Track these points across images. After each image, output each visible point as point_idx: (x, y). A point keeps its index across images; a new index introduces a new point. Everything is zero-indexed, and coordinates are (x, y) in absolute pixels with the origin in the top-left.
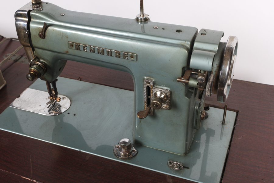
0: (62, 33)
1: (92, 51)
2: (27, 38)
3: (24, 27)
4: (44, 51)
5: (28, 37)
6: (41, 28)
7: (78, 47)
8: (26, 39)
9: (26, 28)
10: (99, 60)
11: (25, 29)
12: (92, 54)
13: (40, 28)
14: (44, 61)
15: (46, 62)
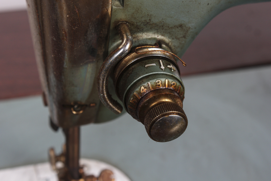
14: (160, 37)
15: (166, 39)
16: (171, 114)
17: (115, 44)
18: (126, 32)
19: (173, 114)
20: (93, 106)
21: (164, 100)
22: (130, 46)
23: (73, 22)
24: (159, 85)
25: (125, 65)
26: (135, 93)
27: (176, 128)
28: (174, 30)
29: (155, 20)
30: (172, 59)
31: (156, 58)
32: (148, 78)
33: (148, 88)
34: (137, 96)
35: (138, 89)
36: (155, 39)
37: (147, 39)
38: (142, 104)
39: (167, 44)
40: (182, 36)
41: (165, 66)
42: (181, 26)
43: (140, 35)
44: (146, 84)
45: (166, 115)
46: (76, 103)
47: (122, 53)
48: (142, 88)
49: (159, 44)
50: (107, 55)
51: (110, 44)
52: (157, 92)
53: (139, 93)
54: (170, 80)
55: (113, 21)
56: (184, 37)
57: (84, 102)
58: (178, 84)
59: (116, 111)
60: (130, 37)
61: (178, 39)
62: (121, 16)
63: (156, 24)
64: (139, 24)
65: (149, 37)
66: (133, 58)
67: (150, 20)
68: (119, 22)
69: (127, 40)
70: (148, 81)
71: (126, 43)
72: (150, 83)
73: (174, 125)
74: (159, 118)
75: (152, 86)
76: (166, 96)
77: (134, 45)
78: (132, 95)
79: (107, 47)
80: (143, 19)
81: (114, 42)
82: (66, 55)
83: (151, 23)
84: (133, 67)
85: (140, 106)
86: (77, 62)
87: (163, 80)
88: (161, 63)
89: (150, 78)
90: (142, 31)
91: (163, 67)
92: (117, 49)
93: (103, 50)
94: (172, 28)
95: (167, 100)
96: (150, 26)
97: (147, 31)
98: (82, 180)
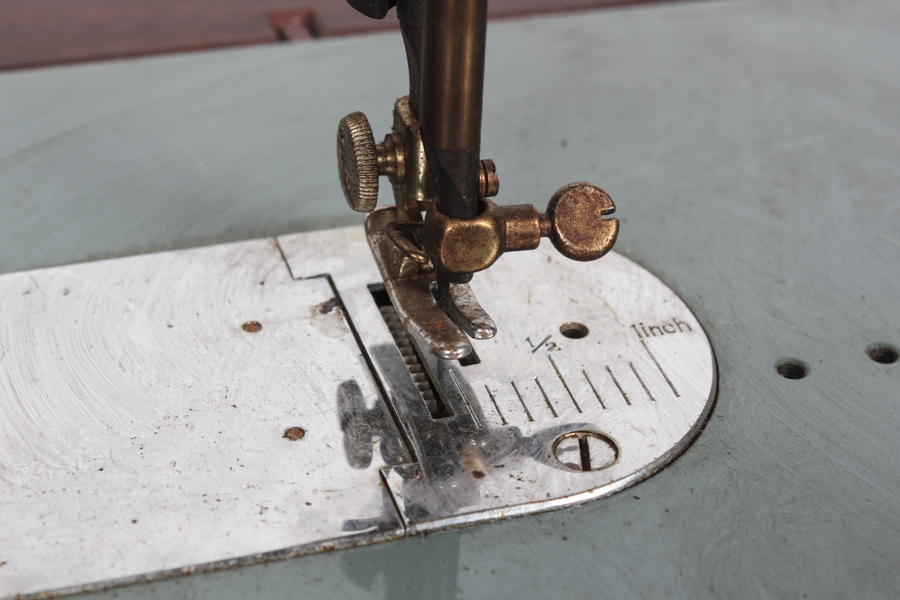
98: (485, 224)
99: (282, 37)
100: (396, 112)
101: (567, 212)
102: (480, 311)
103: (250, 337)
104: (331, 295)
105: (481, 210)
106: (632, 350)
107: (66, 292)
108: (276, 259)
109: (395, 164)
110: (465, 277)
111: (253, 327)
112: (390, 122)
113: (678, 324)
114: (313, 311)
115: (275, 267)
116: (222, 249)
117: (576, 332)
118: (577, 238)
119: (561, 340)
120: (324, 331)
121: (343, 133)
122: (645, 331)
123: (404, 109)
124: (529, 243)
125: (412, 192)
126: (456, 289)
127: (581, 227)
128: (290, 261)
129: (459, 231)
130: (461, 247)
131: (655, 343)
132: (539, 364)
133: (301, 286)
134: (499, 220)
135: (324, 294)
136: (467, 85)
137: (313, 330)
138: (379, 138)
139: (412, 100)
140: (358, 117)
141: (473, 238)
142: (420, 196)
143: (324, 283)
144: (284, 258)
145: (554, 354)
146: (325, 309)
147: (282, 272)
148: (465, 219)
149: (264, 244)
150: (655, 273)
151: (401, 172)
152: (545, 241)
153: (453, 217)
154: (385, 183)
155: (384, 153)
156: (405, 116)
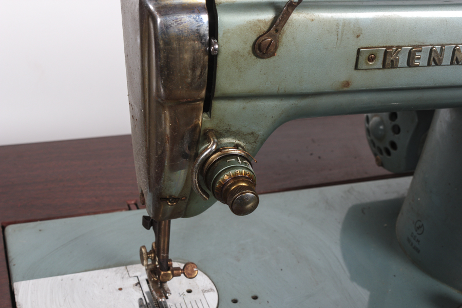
0: (341, 24)
1: (434, 59)
2: (203, 68)
3: (198, 31)
4: (251, 105)
5: (207, 64)
6: (265, 22)
7: (388, 59)
8: (198, 73)
9: (207, 32)
10: (457, 84)
11: (200, 37)
12: (434, 69)
13: (259, 21)
14: (237, 142)
15: (242, 144)
16: (247, 192)
17: (204, 147)
18: (212, 137)
19: (249, 192)
20: (184, 199)
21: (241, 184)
22: (216, 148)
23: (174, 129)
24: (238, 174)
25: (212, 162)
26: (220, 180)
27: (249, 206)
28: (247, 136)
29: (233, 129)
30: (246, 157)
31: (235, 156)
32: (229, 169)
33: (229, 175)
34: (222, 182)
35: (222, 177)
36: (233, 143)
37: (227, 143)
38: (225, 188)
39: (242, 147)
40: (253, 141)
41: (242, 162)
42: (252, 133)
43: (222, 140)
44: (228, 173)
45: (243, 193)
46: (171, 196)
47: (210, 151)
48: (226, 176)
49: (237, 146)
50: (197, 155)
51: (200, 146)
52: (236, 178)
53: (224, 180)
54: (246, 171)
55: (202, 129)
56: (255, 142)
57: (177, 196)
58: (252, 174)
59: (205, 198)
60: (216, 140)
61: (251, 144)
62: (208, 125)
63: (234, 132)
64: (221, 131)
65: (229, 142)
66: (218, 156)
67: (230, 128)
68: (207, 130)
69: (214, 142)
70: (230, 171)
71: (213, 144)
72: (231, 172)
73: (248, 203)
74: (239, 195)
75: (232, 174)
76: (243, 181)
77: (218, 147)
78: (218, 181)
79: (197, 150)
80: (225, 128)
81: (203, 145)
82: (166, 162)
83: (231, 131)
84: (218, 162)
85: (224, 189)
86: (174, 168)
87: (241, 170)
88: (239, 159)
89: (231, 169)
90: (224, 137)
91: (240, 162)
92: (206, 149)
93: (195, 151)
94: (246, 135)
95: (244, 184)
96: (230, 133)
97: (228, 137)
98: (169, 272)
99: (130, 209)
100: (152, 245)
101: (187, 269)
102: (168, 289)
103: (120, 292)
104: (138, 281)
105: (169, 269)
106: (201, 296)
107: (80, 280)
108: (126, 272)
109: (151, 256)
110: (165, 282)
111: (120, 289)
112: (151, 247)
113: (212, 290)
114: (134, 286)
115: (126, 274)
116: (114, 269)
117: (189, 291)
118: (189, 274)
119: (186, 293)
120: (136, 290)
121: (141, 250)
122: (204, 291)
123: (154, 245)
124: (179, 275)
125: (155, 262)
126: (165, 284)
127: (189, 272)
128: (129, 273)
129: (164, 274)
130: (164, 277)
131: (206, 294)
132: (181, 300)
133: (132, 279)
134: (172, 272)
135: (136, 281)
136: (166, 247)
137: (133, 290)
138: (148, 251)
139: (156, 243)
140: (144, 247)
141: (167, 275)
142: (157, 263)
143: (136, 278)
144: (128, 271)
145: (184, 297)
146: (136, 285)
147: (127, 275)
148: (165, 271)
149: (123, 268)
150: (208, 276)
151: (153, 258)
152: (182, 275)
153: (163, 271)
154: (149, 260)
155: (149, 254)
156: (154, 247)
